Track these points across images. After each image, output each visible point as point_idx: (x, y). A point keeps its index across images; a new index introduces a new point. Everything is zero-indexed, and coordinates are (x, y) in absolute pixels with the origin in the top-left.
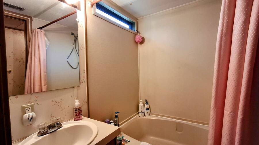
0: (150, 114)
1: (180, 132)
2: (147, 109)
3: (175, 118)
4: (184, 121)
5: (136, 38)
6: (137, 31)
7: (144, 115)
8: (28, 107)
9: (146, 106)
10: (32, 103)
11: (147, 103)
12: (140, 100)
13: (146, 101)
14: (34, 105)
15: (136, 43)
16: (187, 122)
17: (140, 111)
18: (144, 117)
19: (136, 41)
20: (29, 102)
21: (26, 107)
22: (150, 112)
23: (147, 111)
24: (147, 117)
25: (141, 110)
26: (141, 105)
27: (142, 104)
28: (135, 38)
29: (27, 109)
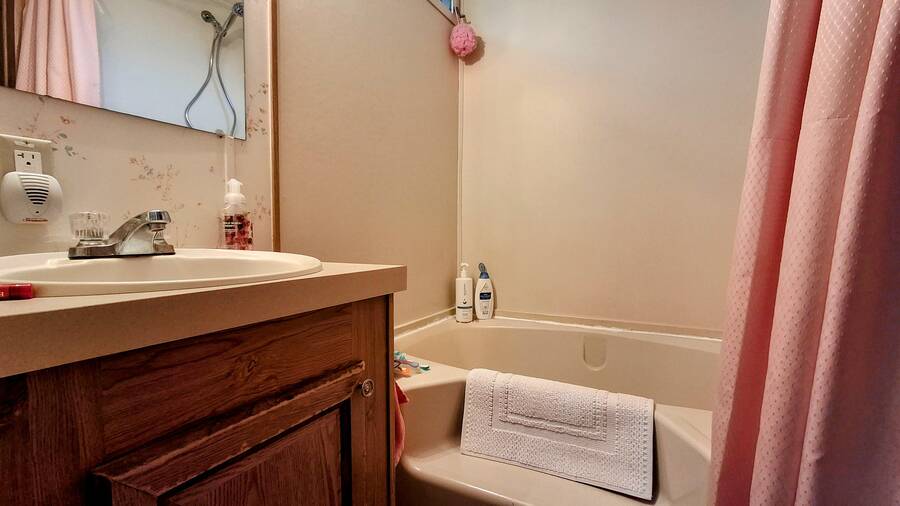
0: (494, 315)
1: (597, 366)
2: (485, 296)
3: (581, 322)
4: (614, 330)
5: (454, 35)
6: (459, 13)
7: (475, 318)
8: (26, 146)
9: (482, 285)
10: (43, 136)
11: (484, 274)
12: (463, 264)
13: (482, 267)
14: (54, 149)
15: (454, 54)
16: (621, 330)
17: (459, 302)
18: (474, 325)
19: (454, 44)
20: (31, 130)
21: (17, 143)
22: (495, 308)
23: (485, 302)
24: (485, 323)
25: (462, 297)
26: (463, 281)
27: (468, 277)
28: (450, 34)
29: (22, 155)
